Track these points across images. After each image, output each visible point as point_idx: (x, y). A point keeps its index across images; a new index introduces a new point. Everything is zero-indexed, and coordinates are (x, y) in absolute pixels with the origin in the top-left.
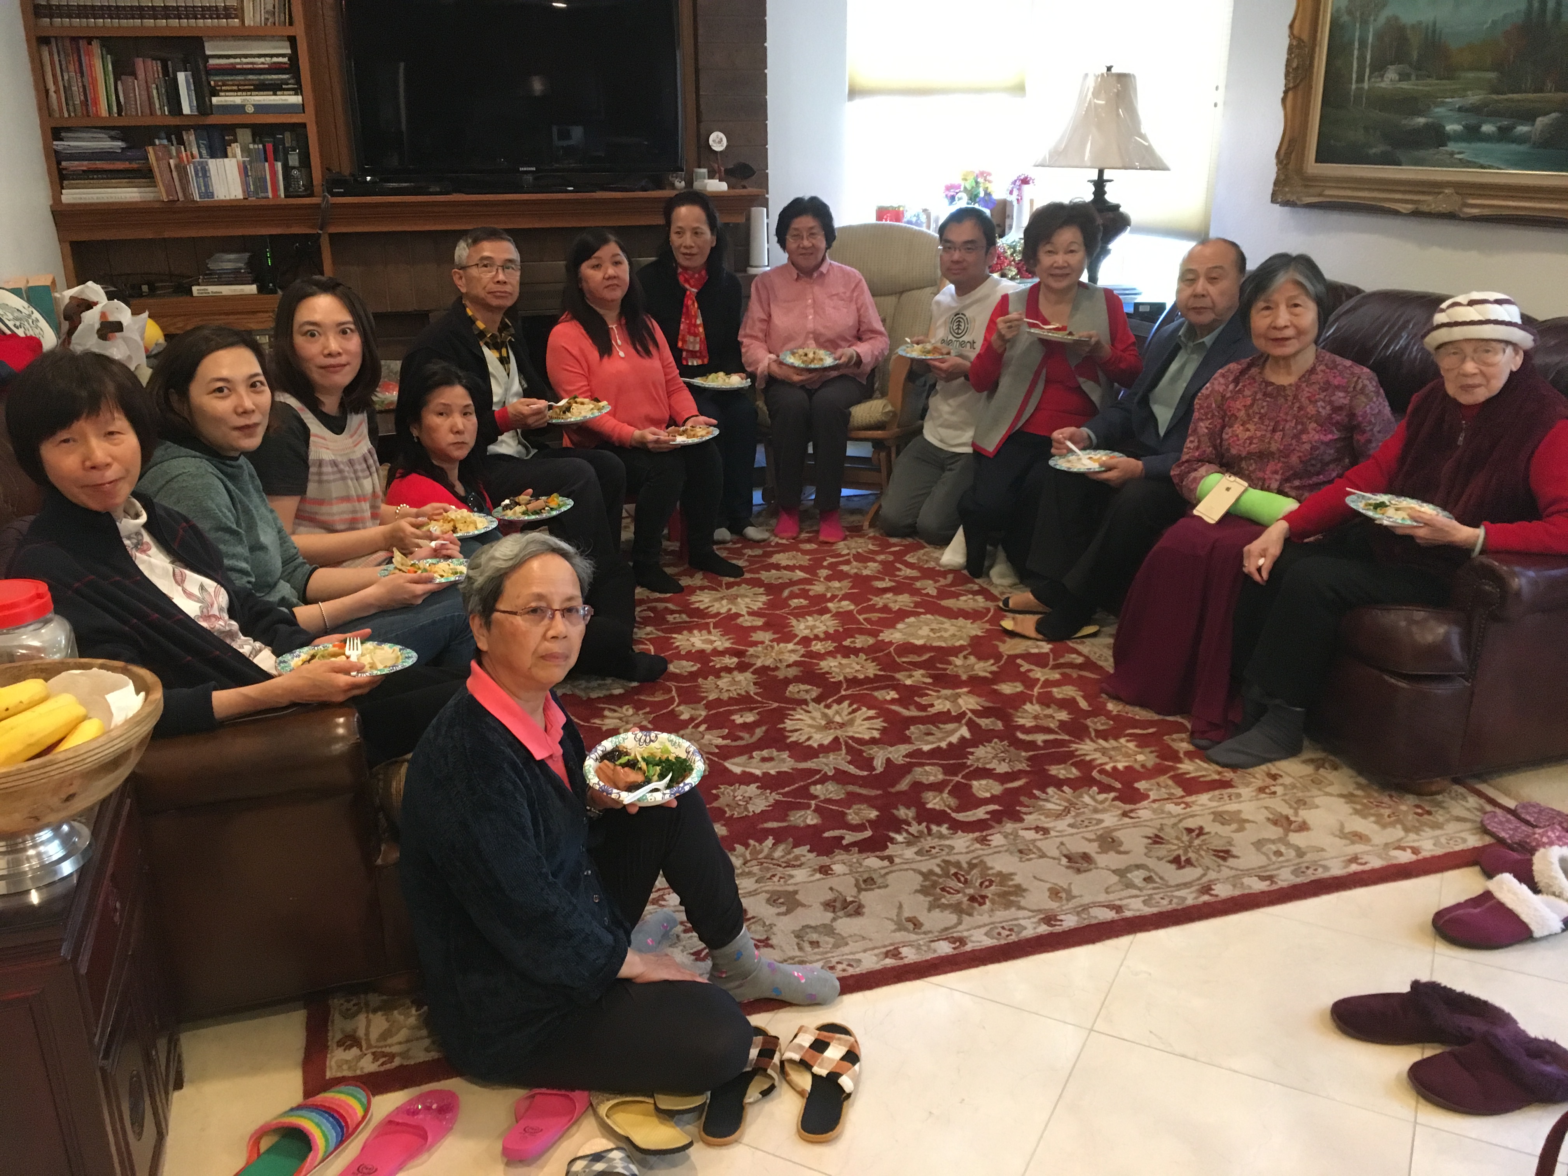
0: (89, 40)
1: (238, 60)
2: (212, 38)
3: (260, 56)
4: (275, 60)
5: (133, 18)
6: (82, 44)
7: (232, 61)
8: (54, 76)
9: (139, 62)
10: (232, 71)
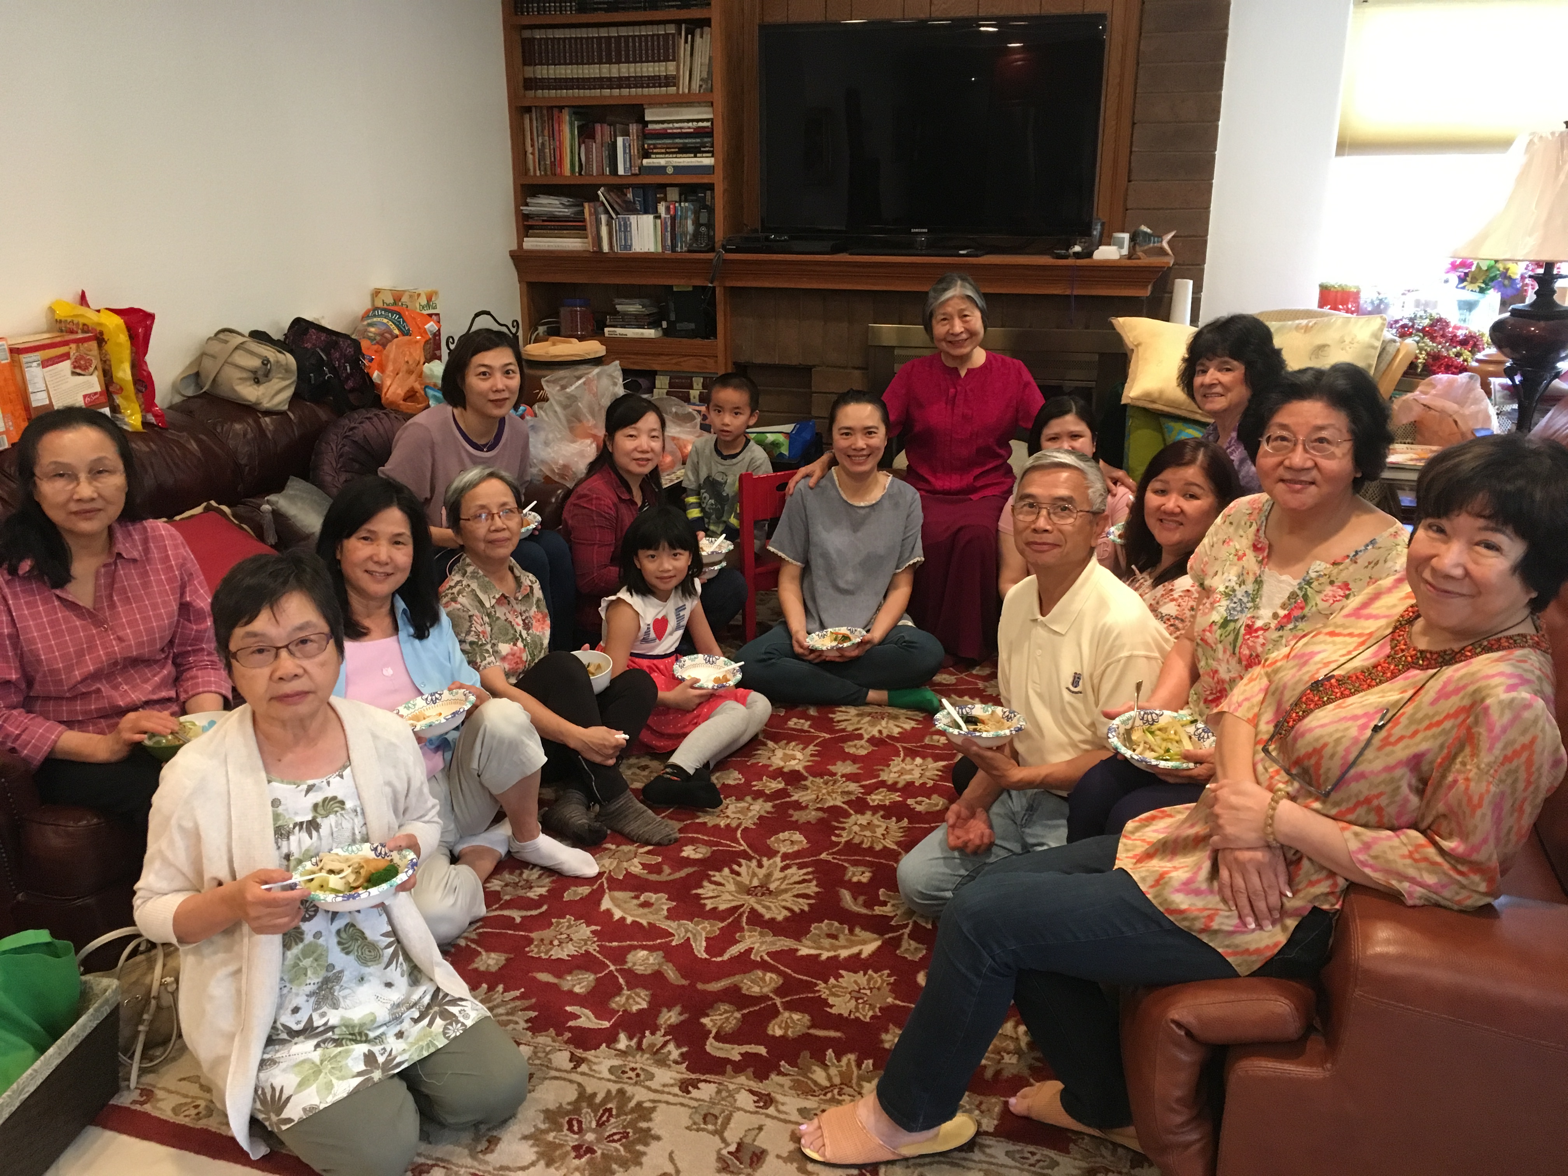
0: (561, 108)
1: (671, 125)
2: (652, 105)
3: (688, 121)
4: (701, 124)
5: (595, 88)
6: (556, 111)
7: (665, 126)
8: (532, 139)
9: (598, 127)
10: (664, 135)
